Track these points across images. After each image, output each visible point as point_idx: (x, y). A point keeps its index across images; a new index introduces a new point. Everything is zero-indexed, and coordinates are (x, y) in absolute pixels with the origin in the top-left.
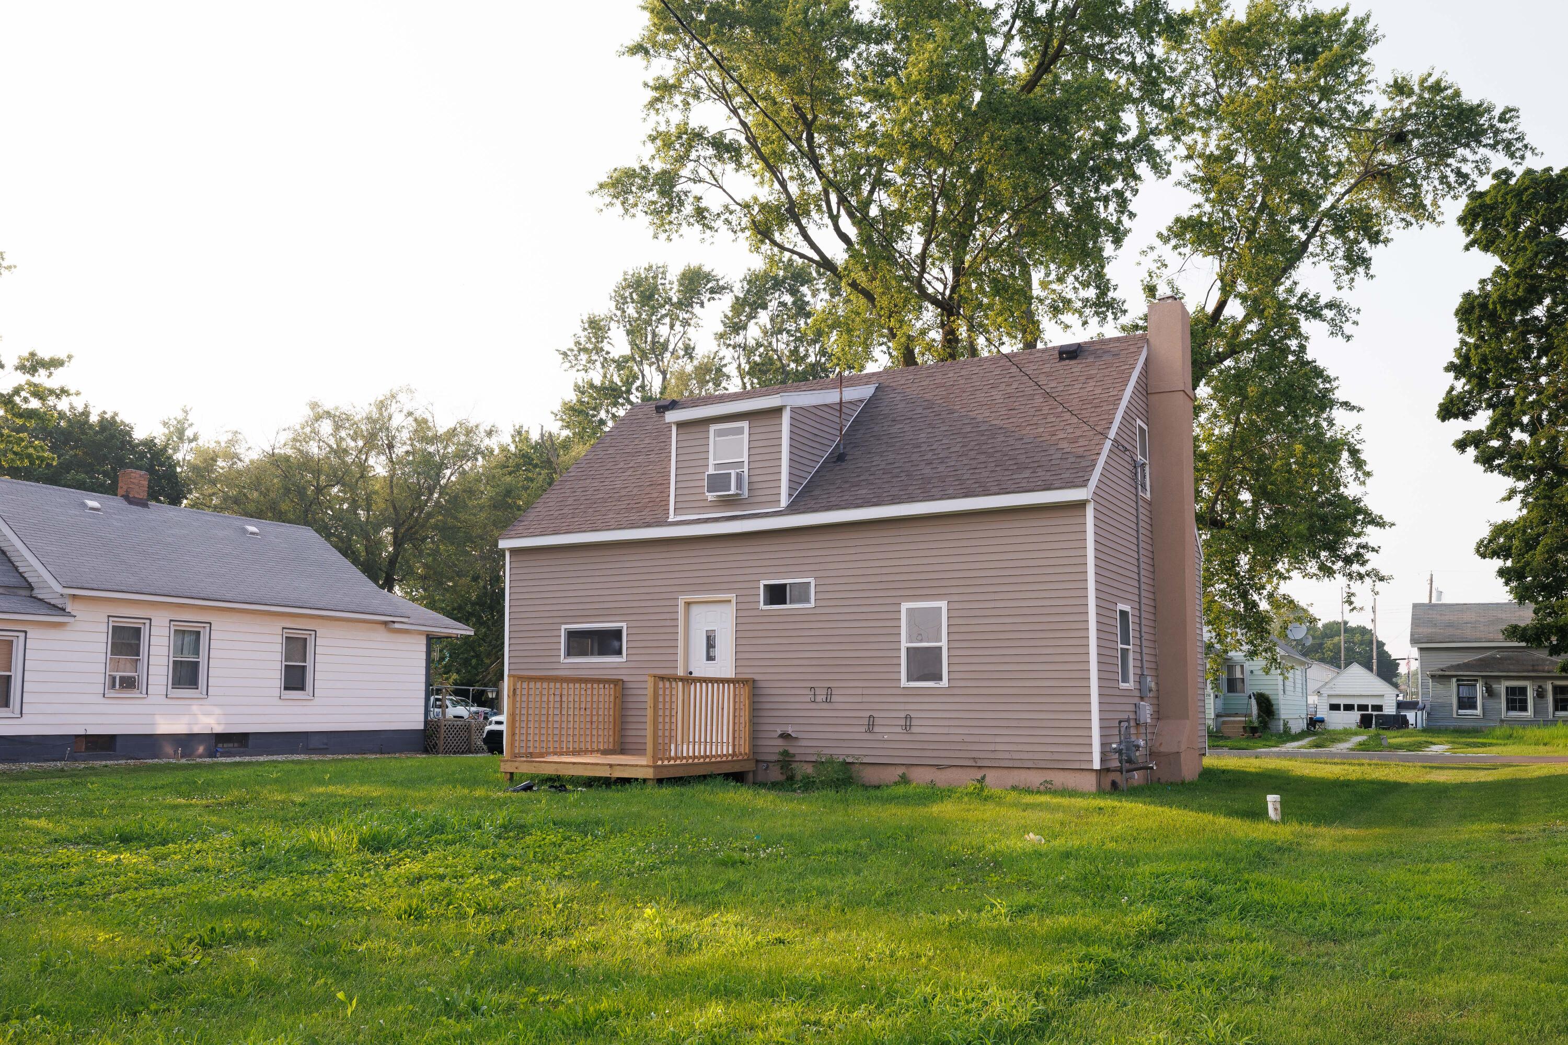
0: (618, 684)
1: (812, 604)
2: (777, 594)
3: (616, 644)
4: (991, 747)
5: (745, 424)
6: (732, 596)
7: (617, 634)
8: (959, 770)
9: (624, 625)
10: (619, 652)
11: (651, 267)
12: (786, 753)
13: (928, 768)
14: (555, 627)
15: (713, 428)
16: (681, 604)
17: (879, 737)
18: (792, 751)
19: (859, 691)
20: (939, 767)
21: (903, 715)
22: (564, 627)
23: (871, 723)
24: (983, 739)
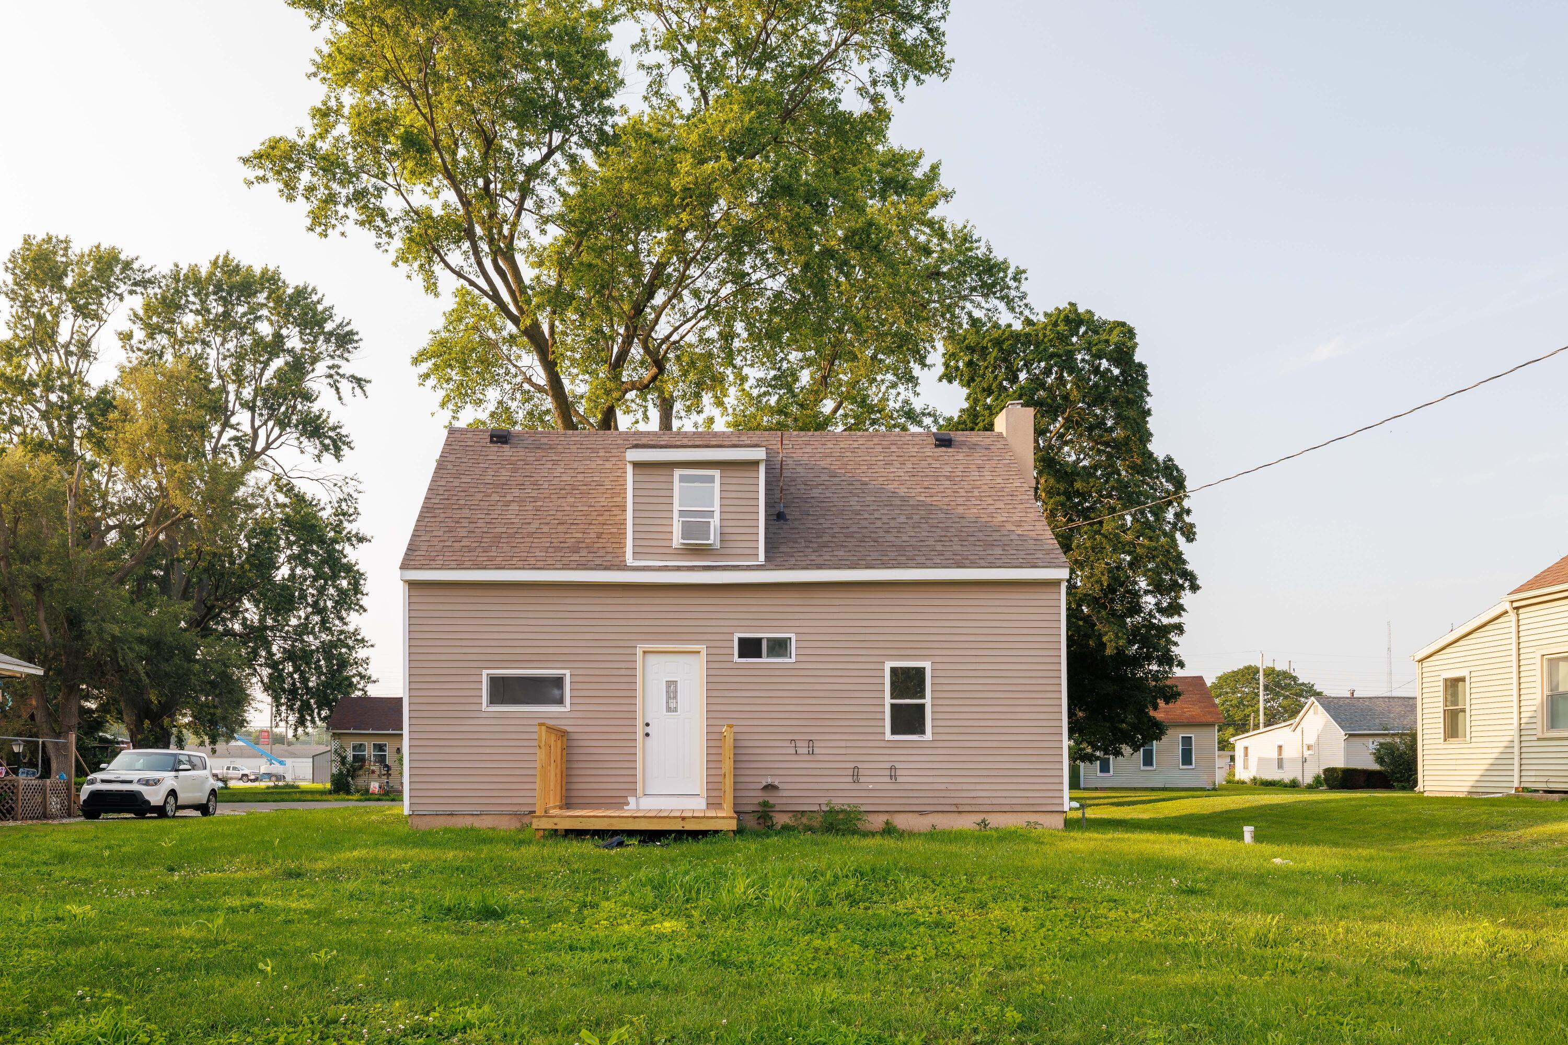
0: (562, 734)
1: (793, 659)
2: (750, 648)
3: (556, 692)
4: (973, 794)
5: (716, 473)
6: (702, 648)
7: (558, 682)
8: (940, 815)
9: (567, 672)
10: (560, 701)
11: (50, 239)
12: (765, 804)
13: (911, 815)
14: (477, 672)
15: (678, 473)
16: (639, 652)
17: (864, 786)
18: (772, 801)
19: (843, 744)
20: (921, 813)
21: (888, 765)
22: (485, 672)
23: (856, 775)
24: (965, 787)
